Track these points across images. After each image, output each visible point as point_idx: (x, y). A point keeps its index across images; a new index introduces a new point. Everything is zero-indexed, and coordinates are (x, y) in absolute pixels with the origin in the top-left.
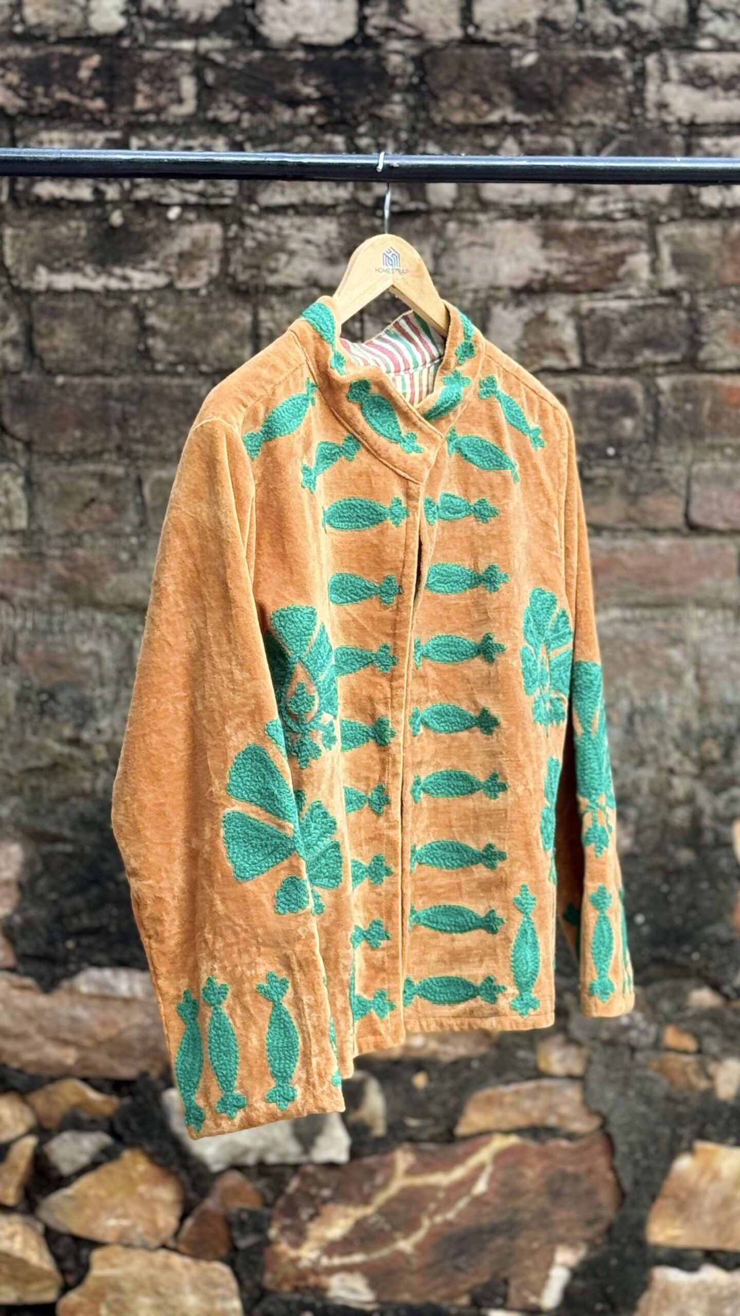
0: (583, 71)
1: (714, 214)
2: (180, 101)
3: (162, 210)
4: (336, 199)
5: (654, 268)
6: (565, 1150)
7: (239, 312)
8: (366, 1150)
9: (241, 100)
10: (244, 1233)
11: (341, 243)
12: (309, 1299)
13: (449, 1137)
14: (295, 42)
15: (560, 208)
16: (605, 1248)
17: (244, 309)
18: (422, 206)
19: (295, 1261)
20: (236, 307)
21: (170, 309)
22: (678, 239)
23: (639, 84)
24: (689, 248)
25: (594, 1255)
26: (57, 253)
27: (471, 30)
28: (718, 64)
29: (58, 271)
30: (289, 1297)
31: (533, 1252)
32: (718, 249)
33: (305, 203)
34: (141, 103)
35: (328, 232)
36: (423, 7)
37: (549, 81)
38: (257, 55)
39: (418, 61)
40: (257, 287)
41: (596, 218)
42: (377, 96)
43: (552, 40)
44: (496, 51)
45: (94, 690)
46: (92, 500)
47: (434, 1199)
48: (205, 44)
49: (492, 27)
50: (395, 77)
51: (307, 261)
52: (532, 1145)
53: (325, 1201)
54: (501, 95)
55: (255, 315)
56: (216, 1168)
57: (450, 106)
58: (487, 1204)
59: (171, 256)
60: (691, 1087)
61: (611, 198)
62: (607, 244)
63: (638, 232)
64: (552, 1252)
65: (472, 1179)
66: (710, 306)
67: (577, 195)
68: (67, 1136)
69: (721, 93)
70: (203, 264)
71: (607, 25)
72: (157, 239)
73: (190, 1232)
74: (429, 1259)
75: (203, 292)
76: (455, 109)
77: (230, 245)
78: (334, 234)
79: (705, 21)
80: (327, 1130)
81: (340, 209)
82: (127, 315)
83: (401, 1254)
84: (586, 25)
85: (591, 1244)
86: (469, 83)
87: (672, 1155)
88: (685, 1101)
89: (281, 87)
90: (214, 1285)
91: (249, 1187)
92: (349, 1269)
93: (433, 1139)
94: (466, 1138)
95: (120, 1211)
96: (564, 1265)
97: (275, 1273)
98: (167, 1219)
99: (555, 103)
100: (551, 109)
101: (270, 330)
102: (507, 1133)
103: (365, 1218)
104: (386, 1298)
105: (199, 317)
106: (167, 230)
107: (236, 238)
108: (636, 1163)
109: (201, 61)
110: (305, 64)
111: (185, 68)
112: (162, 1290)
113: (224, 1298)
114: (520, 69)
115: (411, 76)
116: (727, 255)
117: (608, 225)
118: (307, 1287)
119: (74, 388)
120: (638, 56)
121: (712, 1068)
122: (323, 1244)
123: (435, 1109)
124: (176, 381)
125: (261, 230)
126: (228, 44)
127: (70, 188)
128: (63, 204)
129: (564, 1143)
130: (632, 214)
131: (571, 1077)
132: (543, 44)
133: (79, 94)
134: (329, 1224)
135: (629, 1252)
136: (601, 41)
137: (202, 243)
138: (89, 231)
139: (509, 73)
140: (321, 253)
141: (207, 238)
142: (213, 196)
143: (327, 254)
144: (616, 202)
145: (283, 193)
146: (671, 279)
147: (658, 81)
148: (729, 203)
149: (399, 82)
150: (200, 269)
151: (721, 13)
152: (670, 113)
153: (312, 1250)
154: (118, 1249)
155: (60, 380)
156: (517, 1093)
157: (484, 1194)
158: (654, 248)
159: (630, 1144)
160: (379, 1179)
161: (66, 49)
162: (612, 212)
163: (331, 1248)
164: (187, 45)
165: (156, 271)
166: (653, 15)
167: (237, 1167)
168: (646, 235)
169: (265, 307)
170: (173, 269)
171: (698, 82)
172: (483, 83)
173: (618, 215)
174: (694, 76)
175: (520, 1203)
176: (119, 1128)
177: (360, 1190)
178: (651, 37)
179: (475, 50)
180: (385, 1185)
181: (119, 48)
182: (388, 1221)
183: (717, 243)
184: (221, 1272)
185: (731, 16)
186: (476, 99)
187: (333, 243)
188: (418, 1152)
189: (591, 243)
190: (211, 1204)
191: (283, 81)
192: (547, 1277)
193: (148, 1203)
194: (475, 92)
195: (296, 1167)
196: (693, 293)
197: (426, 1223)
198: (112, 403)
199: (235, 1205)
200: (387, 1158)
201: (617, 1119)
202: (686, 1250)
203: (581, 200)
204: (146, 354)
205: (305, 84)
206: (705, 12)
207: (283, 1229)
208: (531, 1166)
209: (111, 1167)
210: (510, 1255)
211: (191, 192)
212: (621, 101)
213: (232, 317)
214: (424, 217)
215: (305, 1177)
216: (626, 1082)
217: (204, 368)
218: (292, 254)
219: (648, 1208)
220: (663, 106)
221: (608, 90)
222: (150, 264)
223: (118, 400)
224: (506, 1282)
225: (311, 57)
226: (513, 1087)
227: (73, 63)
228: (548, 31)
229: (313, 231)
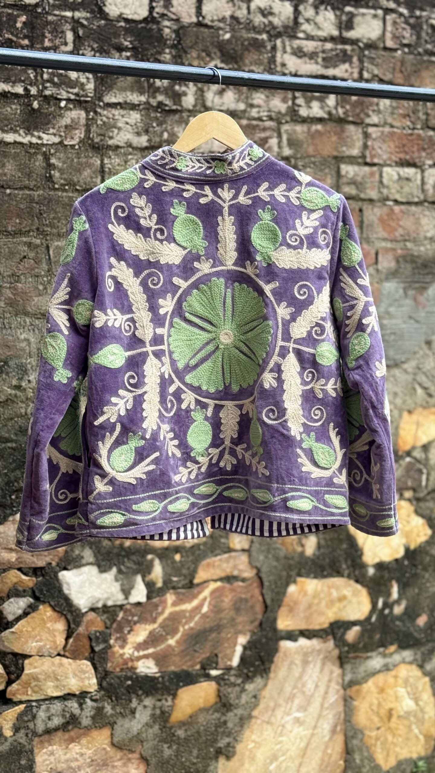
0: (250, 44)
1: (304, 120)
2: (66, 44)
3: (58, 102)
4: (140, 101)
5: (280, 147)
6: (242, 587)
7: (94, 158)
8: (154, 595)
9: (95, 46)
10: (98, 644)
11: (142, 125)
12: (129, 674)
13: (191, 585)
14: (121, 18)
15: (239, 113)
16: (260, 634)
17: (97, 157)
18: (179, 108)
19: (122, 655)
20: (93, 156)
21: (62, 155)
22: (290, 132)
23: (274, 53)
24: (294, 137)
25: (254, 638)
26: (6, 122)
27: (201, 19)
28: (307, 46)
29: (7, 132)
30: (120, 674)
31: (228, 639)
32: (306, 138)
33: (126, 103)
34: (47, 43)
35: (136, 119)
36: (179, 4)
37: (236, 48)
38: (103, 22)
39: (177, 32)
40: (103, 145)
41: (255, 119)
42: (159, 49)
43: (236, 27)
44: (212, 30)
45: (26, 359)
46: (25, 257)
47: (185, 617)
48: (77, 14)
49: (210, 18)
50: (167, 40)
51: (126, 133)
52: (227, 586)
53: (135, 623)
54: (215, 53)
55: (102, 161)
56: (84, 611)
57: (192, 57)
58: (208, 617)
59: (62, 127)
60: (294, 551)
61: (261, 110)
62: (259, 133)
63: (273, 127)
64: (236, 638)
65: (201, 606)
66: (303, 166)
67: (247, 107)
68: (12, 600)
69: (308, 61)
70: (77, 131)
71: (260, 22)
72: (54, 117)
73: (71, 646)
74: (182, 648)
75: (77, 147)
76: (194, 59)
77: (90, 123)
78: (139, 120)
79: (301, 24)
80: (136, 586)
81: (141, 107)
82: (40, 157)
83: (170, 646)
84: (251, 21)
85: (253, 633)
86: (200, 46)
87: (287, 585)
88: (292, 558)
89: (115, 41)
90: (84, 672)
91: (99, 619)
92: (146, 657)
93: (183, 587)
94: (198, 585)
95: (38, 637)
96: (241, 644)
97: (113, 663)
98: (60, 640)
99: (238, 59)
100: (236, 62)
101: (109, 169)
102: (215, 581)
103: (154, 629)
104: (163, 670)
105: (75, 160)
106: (59, 113)
107: (93, 119)
108: (272, 591)
109: (76, 23)
110: (125, 29)
111: (68, 26)
112: (59, 677)
113: (89, 678)
114: (223, 40)
115: (174, 40)
116: (310, 141)
117: (260, 123)
118: (128, 668)
119: (16, 196)
120: (273, 39)
121: (304, 541)
122: (135, 645)
123: (185, 571)
124: (65, 194)
125: (104, 116)
126: (88, 15)
127: (12, 87)
128: (9, 95)
129: (241, 584)
130: (271, 118)
131: (243, 550)
132: (233, 30)
133: (16, 36)
134: (137, 635)
135: (270, 635)
136: (257, 30)
137: (76, 120)
138: (21, 111)
139: (218, 42)
140: (133, 129)
141: (79, 118)
142: (83, 96)
143: (136, 130)
144: (264, 111)
145: (115, 96)
146: (287, 152)
147: (281, 52)
148: (311, 115)
149: (168, 42)
150: (76, 134)
151: (308, 20)
152: (287, 69)
153: (130, 649)
154: (37, 657)
155: (8, 191)
156: (220, 560)
157: (207, 612)
158: (280, 136)
159: (270, 581)
160: (160, 609)
161: (10, 11)
162: (262, 117)
163: (139, 647)
164: (69, 14)
165: (55, 135)
166: (279, 19)
167: (93, 610)
168: (276, 129)
169: (107, 157)
170: (63, 134)
171: (299, 54)
172: (208, 47)
173: (265, 118)
174: (297, 51)
175: (222, 615)
176: (37, 594)
177: (152, 616)
178: (278, 30)
179: (202, 29)
180: (162, 612)
181: (36, 12)
182: (164, 631)
183: (306, 135)
184: (87, 665)
185: (312, 23)
186: (204, 54)
187: (138, 124)
188: (177, 594)
189: (253, 132)
190: (81, 629)
191: (115, 38)
192: (234, 651)
193: (51, 632)
194: (203, 51)
195: (121, 607)
196: (296, 159)
197: (181, 629)
198: (35, 205)
199: (93, 629)
200: (163, 598)
201: (264, 569)
202: (292, 631)
203: (249, 109)
204: (50, 179)
205: (126, 40)
206: (301, 20)
207: (116, 639)
208: (227, 596)
209: (33, 615)
210: (218, 642)
211: (72, 93)
212: (266, 61)
213: (92, 161)
214: (179, 113)
215: (126, 611)
216: (268, 551)
217: (78, 188)
218: (119, 129)
219: (277, 612)
220: (283, 65)
221: (260, 55)
222: (51, 131)
223: (37, 203)
224: (216, 655)
225: (128, 26)
226: (219, 557)
227: (13, 19)
228: (235, 22)
229: (129, 118)
